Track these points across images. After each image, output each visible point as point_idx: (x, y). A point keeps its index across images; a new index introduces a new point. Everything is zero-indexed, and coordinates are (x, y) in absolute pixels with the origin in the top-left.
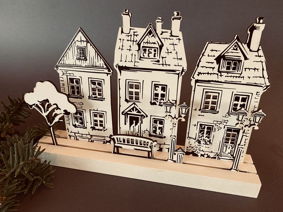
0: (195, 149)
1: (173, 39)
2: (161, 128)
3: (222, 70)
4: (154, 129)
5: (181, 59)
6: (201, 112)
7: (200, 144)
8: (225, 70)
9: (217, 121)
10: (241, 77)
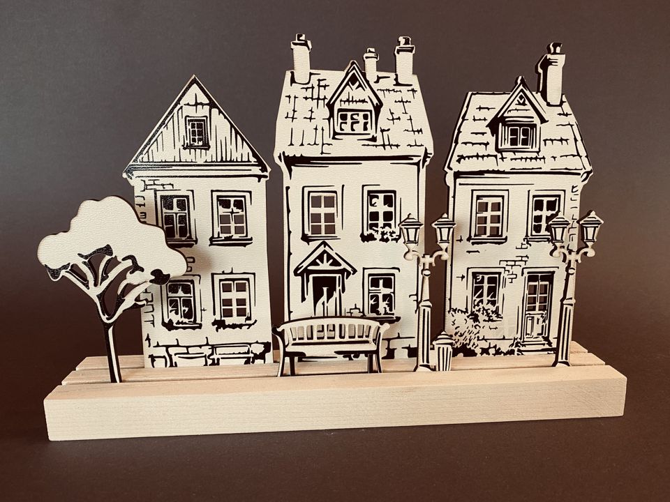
0: (468, 338)
1: (400, 91)
2: (389, 296)
3: (503, 147)
4: (372, 302)
5: (421, 130)
6: (473, 244)
7: (478, 323)
8: (508, 145)
9: (507, 261)
10: (540, 159)
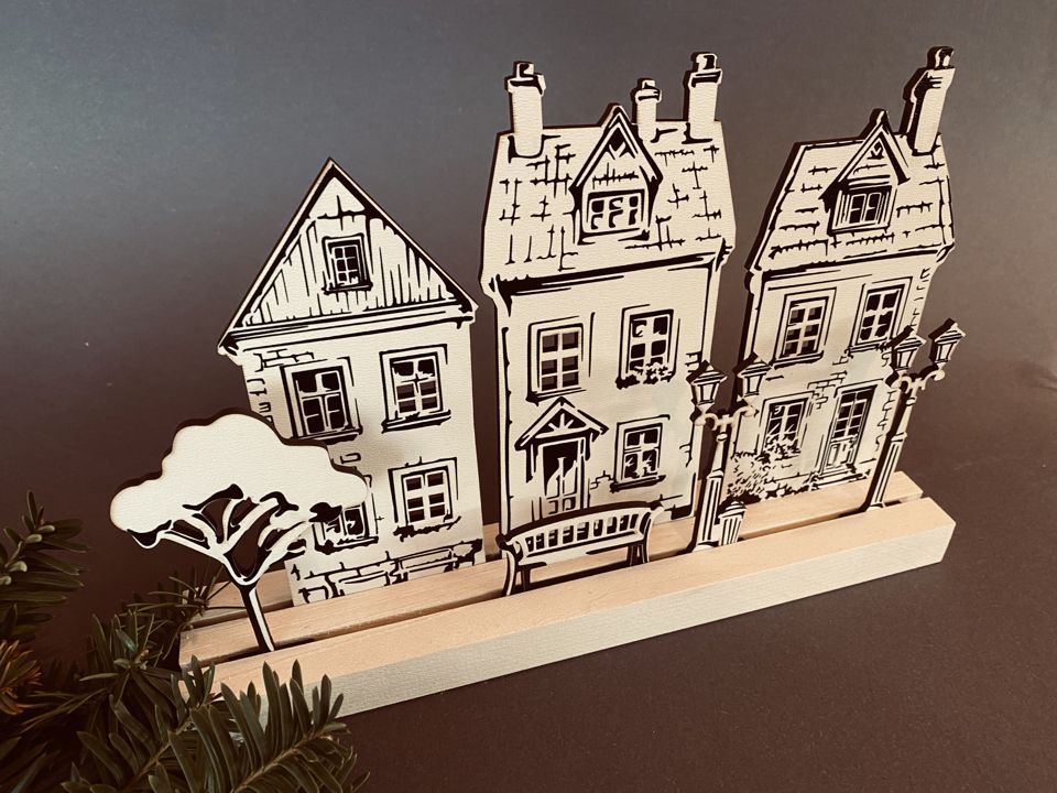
0: (753, 483)
1: (692, 152)
2: (653, 452)
3: (840, 226)
4: (628, 464)
5: (719, 213)
6: (776, 368)
7: (767, 464)
8: (846, 223)
9: (818, 382)
10: (887, 237)
